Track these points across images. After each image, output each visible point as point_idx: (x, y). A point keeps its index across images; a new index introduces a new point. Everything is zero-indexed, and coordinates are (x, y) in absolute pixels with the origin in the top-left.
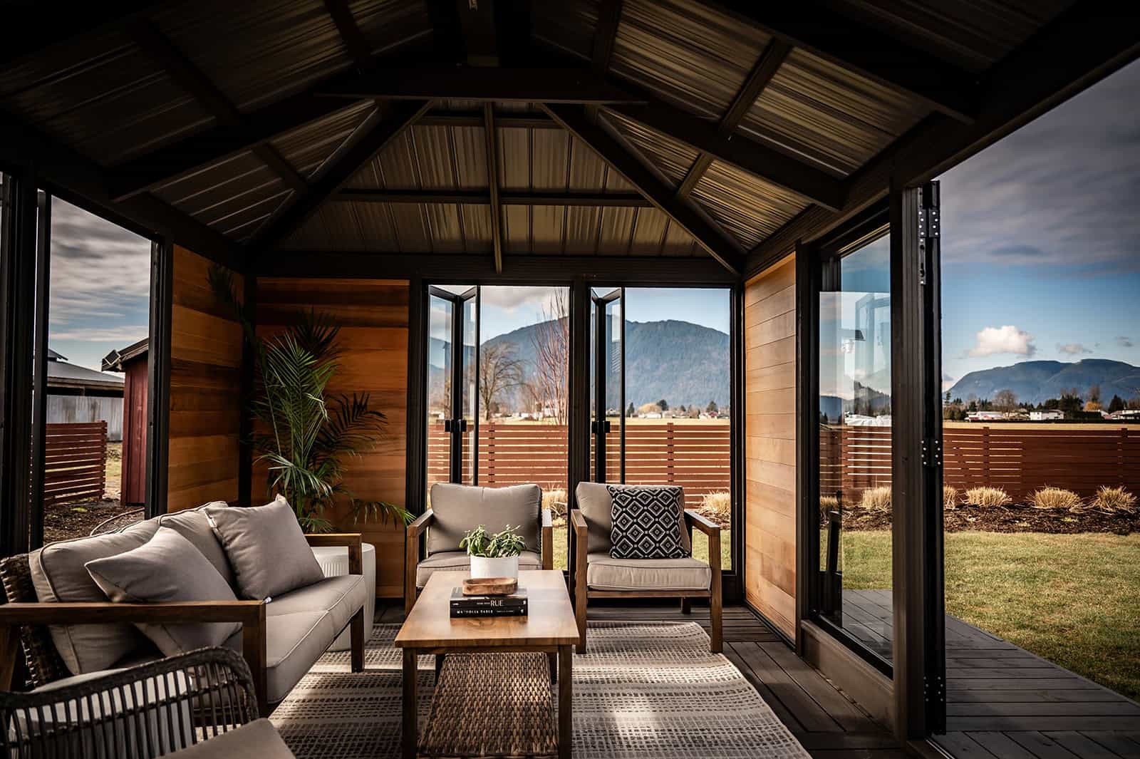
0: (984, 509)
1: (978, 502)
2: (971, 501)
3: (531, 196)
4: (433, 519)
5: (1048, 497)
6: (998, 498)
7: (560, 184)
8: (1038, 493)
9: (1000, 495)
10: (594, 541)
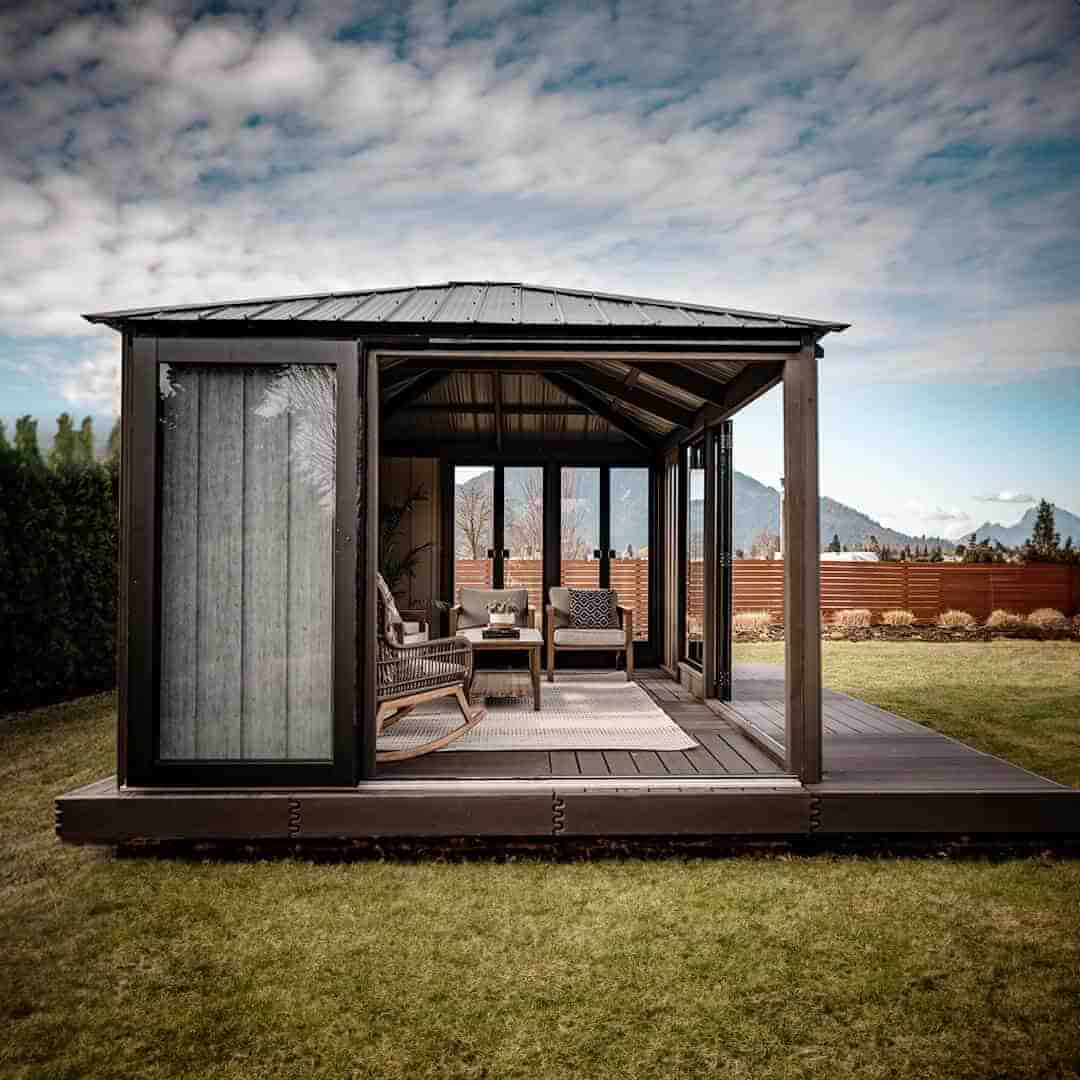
0: (894, 627)
1: (890, 622)
2: (886, 622)
3: (520, 408)
4: (461, 609)
5: (950, 617)
6: (907, 619)
7: (539, 401)
8: (942, 616)
9: (909, 616)
10: (559, 621)
